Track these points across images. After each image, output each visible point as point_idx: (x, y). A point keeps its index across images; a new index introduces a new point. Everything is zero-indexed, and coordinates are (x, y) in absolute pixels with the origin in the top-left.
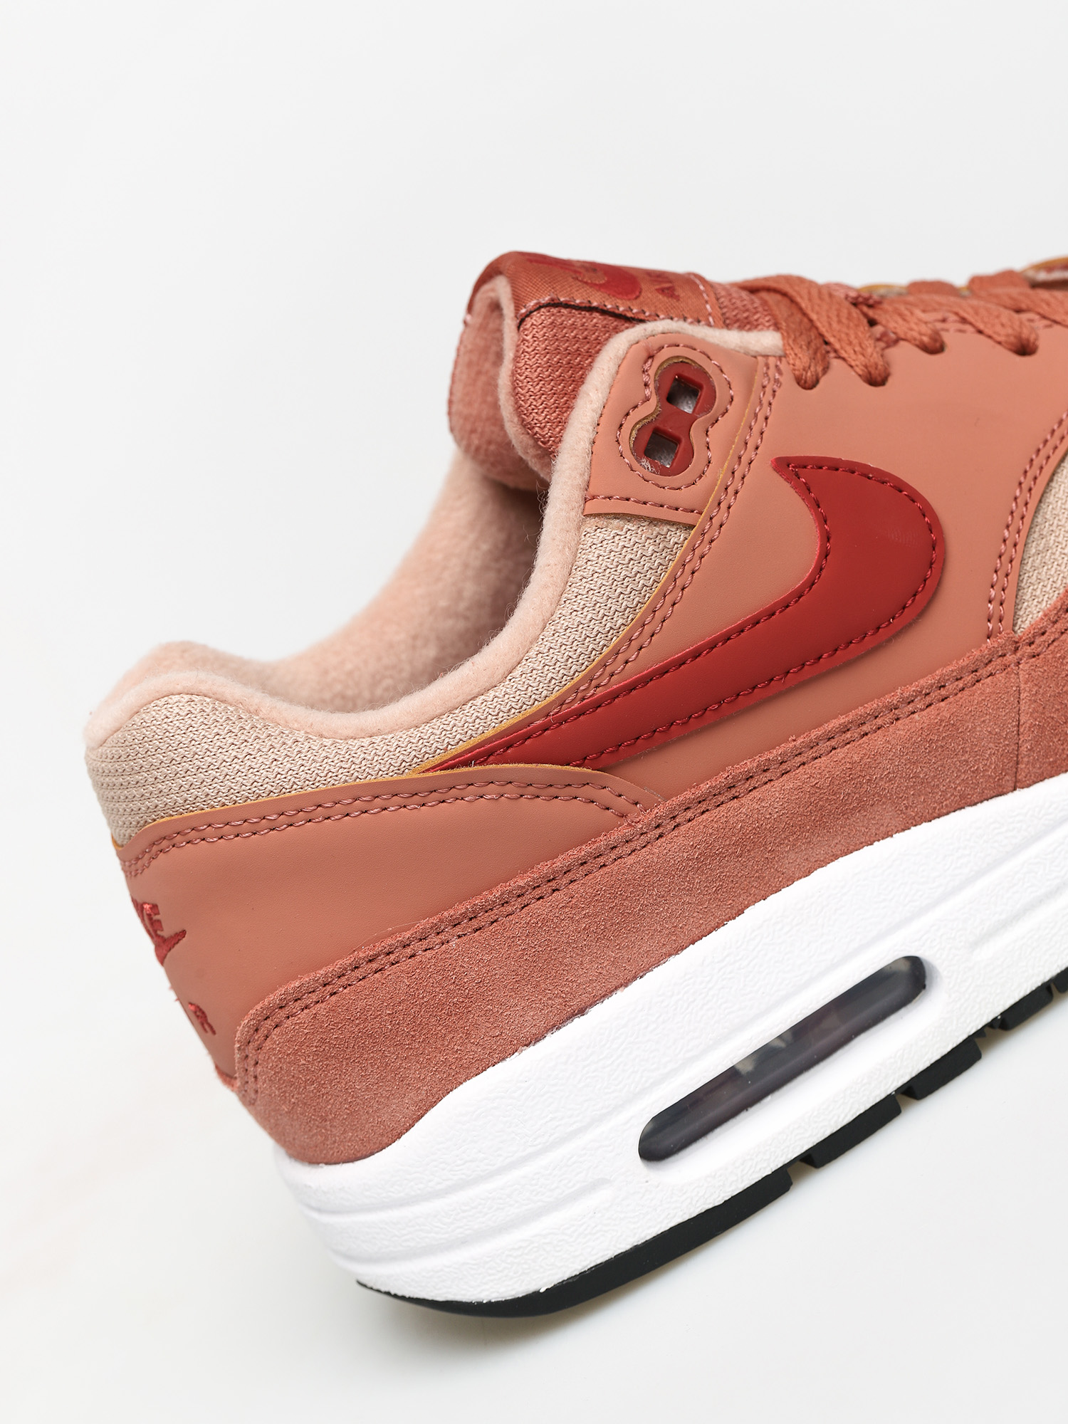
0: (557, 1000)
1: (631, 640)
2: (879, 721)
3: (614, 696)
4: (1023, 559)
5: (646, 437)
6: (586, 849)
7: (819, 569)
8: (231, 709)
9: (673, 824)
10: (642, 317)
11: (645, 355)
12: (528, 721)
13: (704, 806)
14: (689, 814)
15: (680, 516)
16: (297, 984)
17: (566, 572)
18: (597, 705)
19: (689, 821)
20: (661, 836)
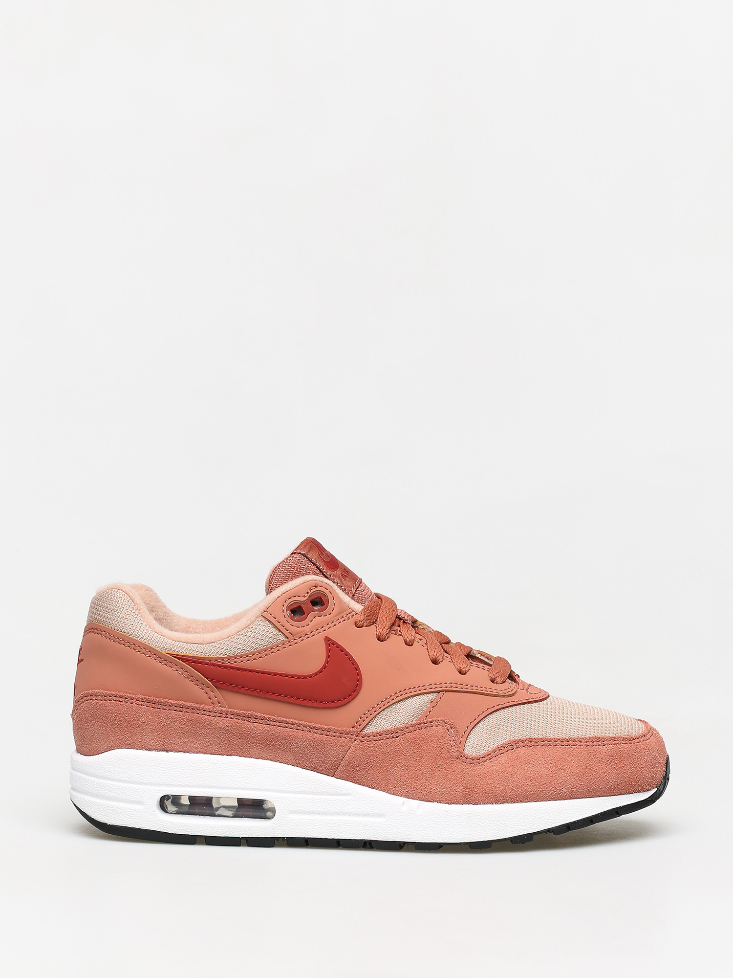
0: (162, 743)
1: (247, 656)
2: (304, 729)
3: (232, 668)
4: (379, 713)
5: (295, 606)
6: (196, 705)
7: (316, 674)
8: (133, 604)
9: (226, 716)
10: (328, 577)
11: (314, 585)
12: (204, 659)
13: (238, 717)
14: (232, 716)
15: (287, 633)
16: (98, 691)
17: (245, 627)
18: (225, 667)
19: (231, 718)
20: (220, 717)
